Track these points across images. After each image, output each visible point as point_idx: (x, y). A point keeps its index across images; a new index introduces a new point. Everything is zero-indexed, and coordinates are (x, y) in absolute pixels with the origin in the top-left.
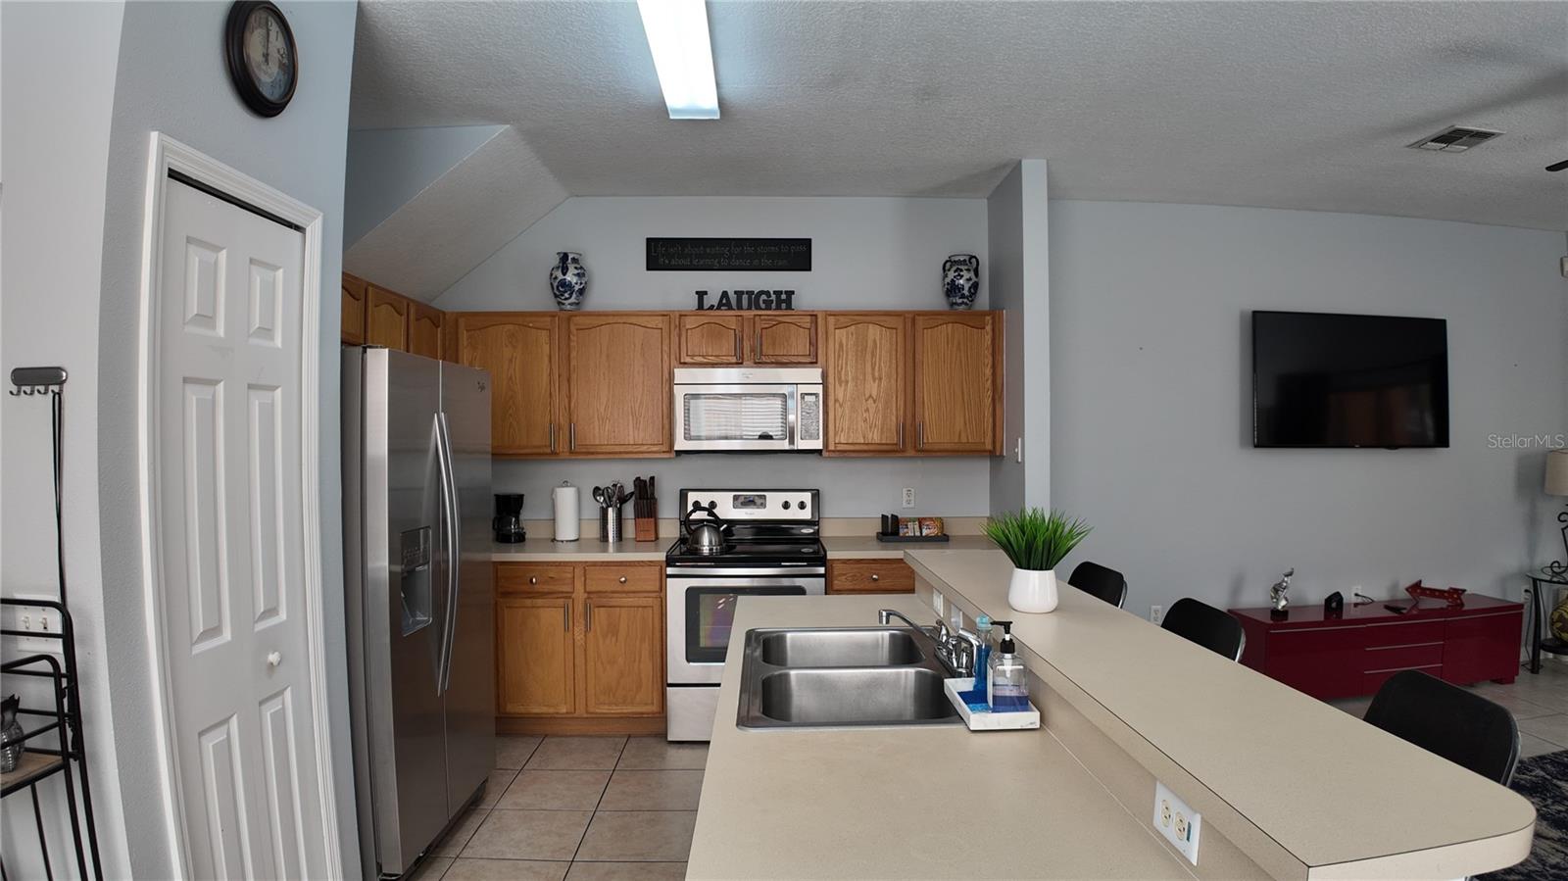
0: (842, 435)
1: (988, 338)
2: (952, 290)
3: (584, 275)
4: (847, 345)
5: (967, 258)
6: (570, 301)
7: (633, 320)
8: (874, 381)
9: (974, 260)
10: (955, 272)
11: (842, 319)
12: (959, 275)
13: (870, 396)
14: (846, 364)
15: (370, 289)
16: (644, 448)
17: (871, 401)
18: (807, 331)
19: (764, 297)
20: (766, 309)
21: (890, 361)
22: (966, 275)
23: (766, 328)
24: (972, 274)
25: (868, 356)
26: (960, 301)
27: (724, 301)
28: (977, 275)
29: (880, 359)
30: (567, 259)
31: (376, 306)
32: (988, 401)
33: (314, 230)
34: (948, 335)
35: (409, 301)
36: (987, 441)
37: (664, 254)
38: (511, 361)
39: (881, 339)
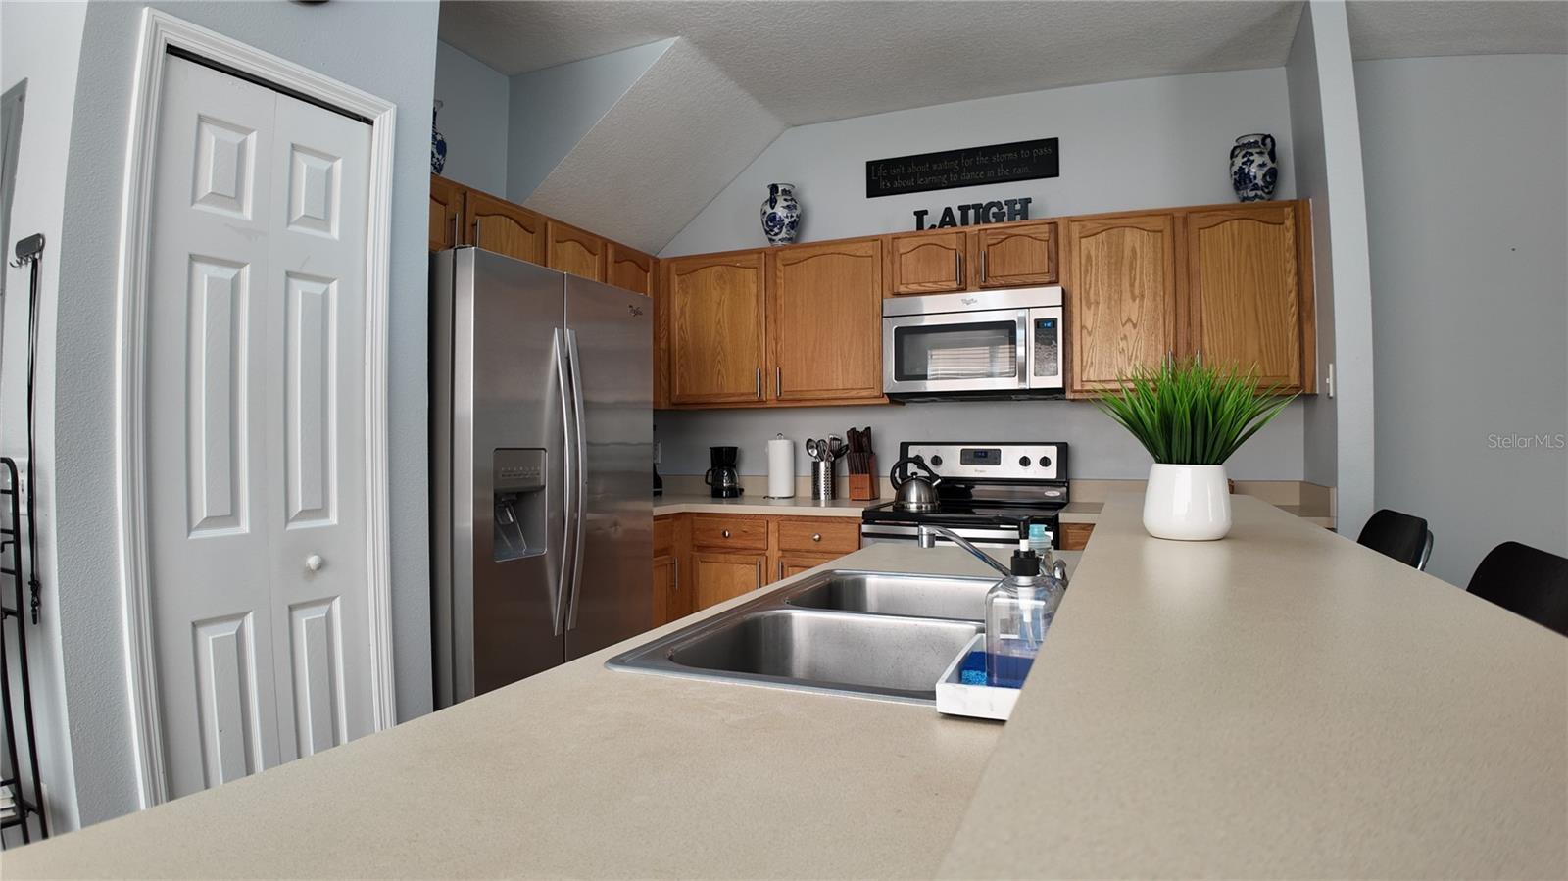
0: (1091, 371)
1: (1290, 236)
2: (1241, 180)
3: (795, 207)
4: (1097, 256)
5: (1259, 139)
6: (780, 237)
7: (843, 248)
8: (1134, 300)
9: (1268, 141)
10: (1243, 157)
11: (1089, 225)
12: (1248, 160)
13: (1129, 320)
14: (1096, 281)
15: (549, 224)
16: (853, 393)
17: (1129, 326)
18: (1044, 244)
19: (994, 209)
20: (997, 222)
21: (1155, 273)
22: (1258, 159)
23: (994, 244)
24: (1266, 158)
25: (1125, 269)
26: (1252, 194)
27: (947, 220)
28: (1272, 155)
29: (1141, 273)
30: (777, 192)
31: (557, 242)
32: (1293, 320)
33: (385, 122)
34: (1233, 235)
35: (606, 242)
36: (1291, 375)
37: (885, 178)
38: (719, 304)
39: (1141, 247)
